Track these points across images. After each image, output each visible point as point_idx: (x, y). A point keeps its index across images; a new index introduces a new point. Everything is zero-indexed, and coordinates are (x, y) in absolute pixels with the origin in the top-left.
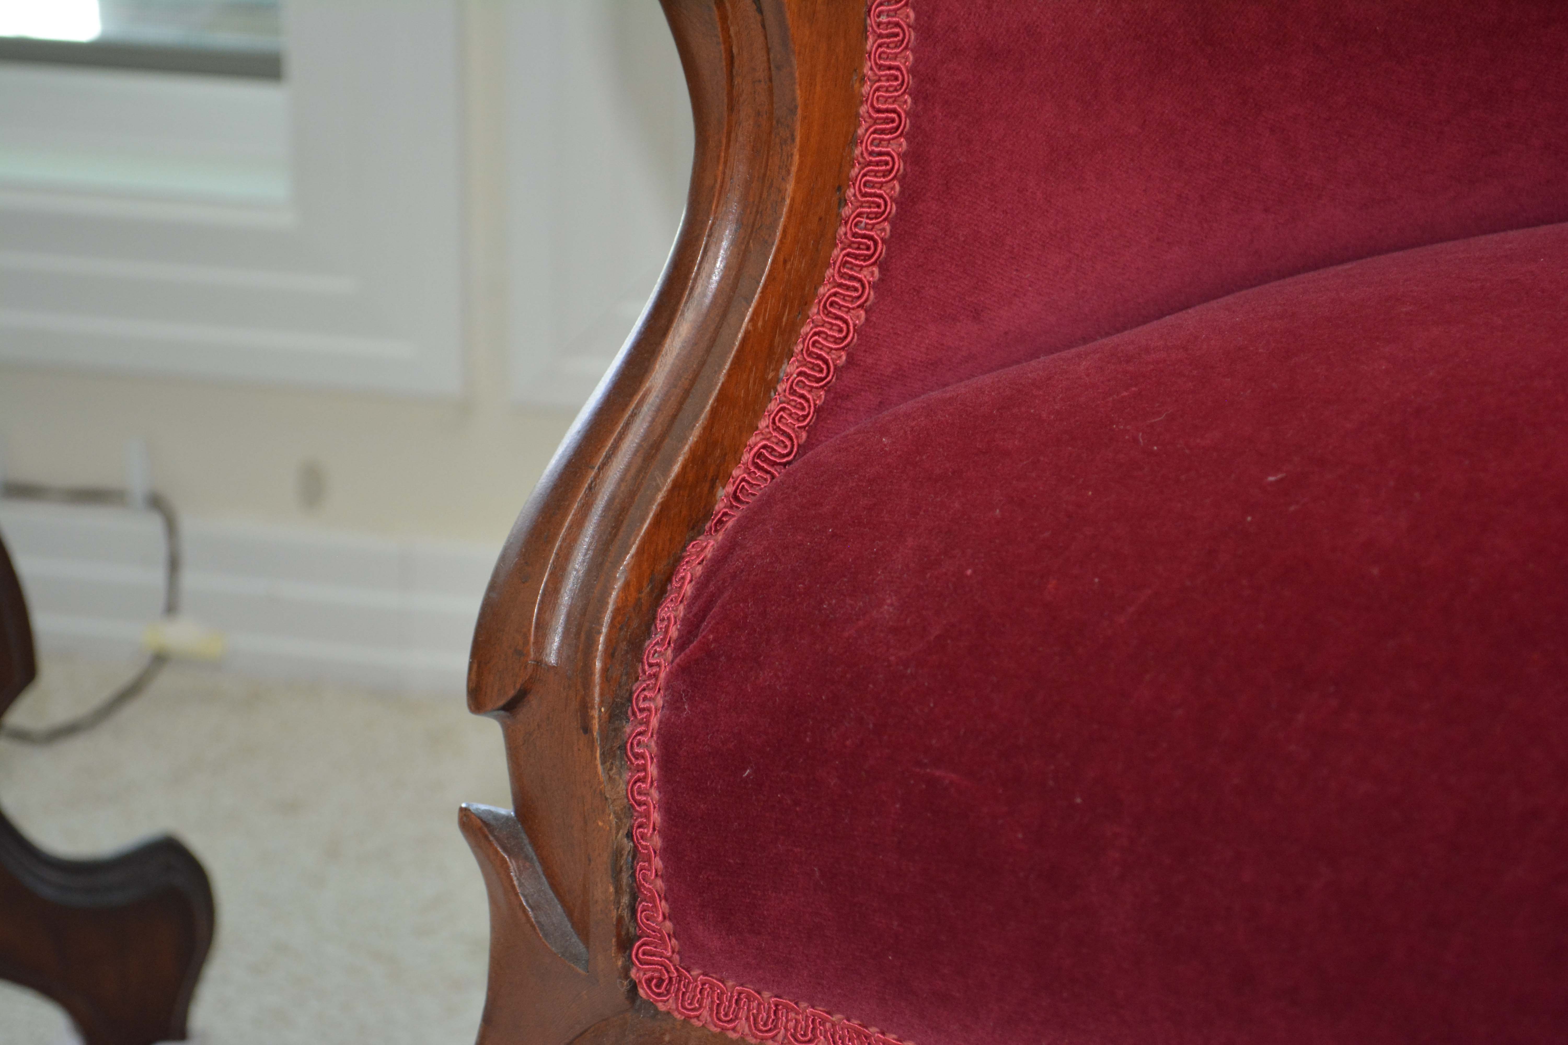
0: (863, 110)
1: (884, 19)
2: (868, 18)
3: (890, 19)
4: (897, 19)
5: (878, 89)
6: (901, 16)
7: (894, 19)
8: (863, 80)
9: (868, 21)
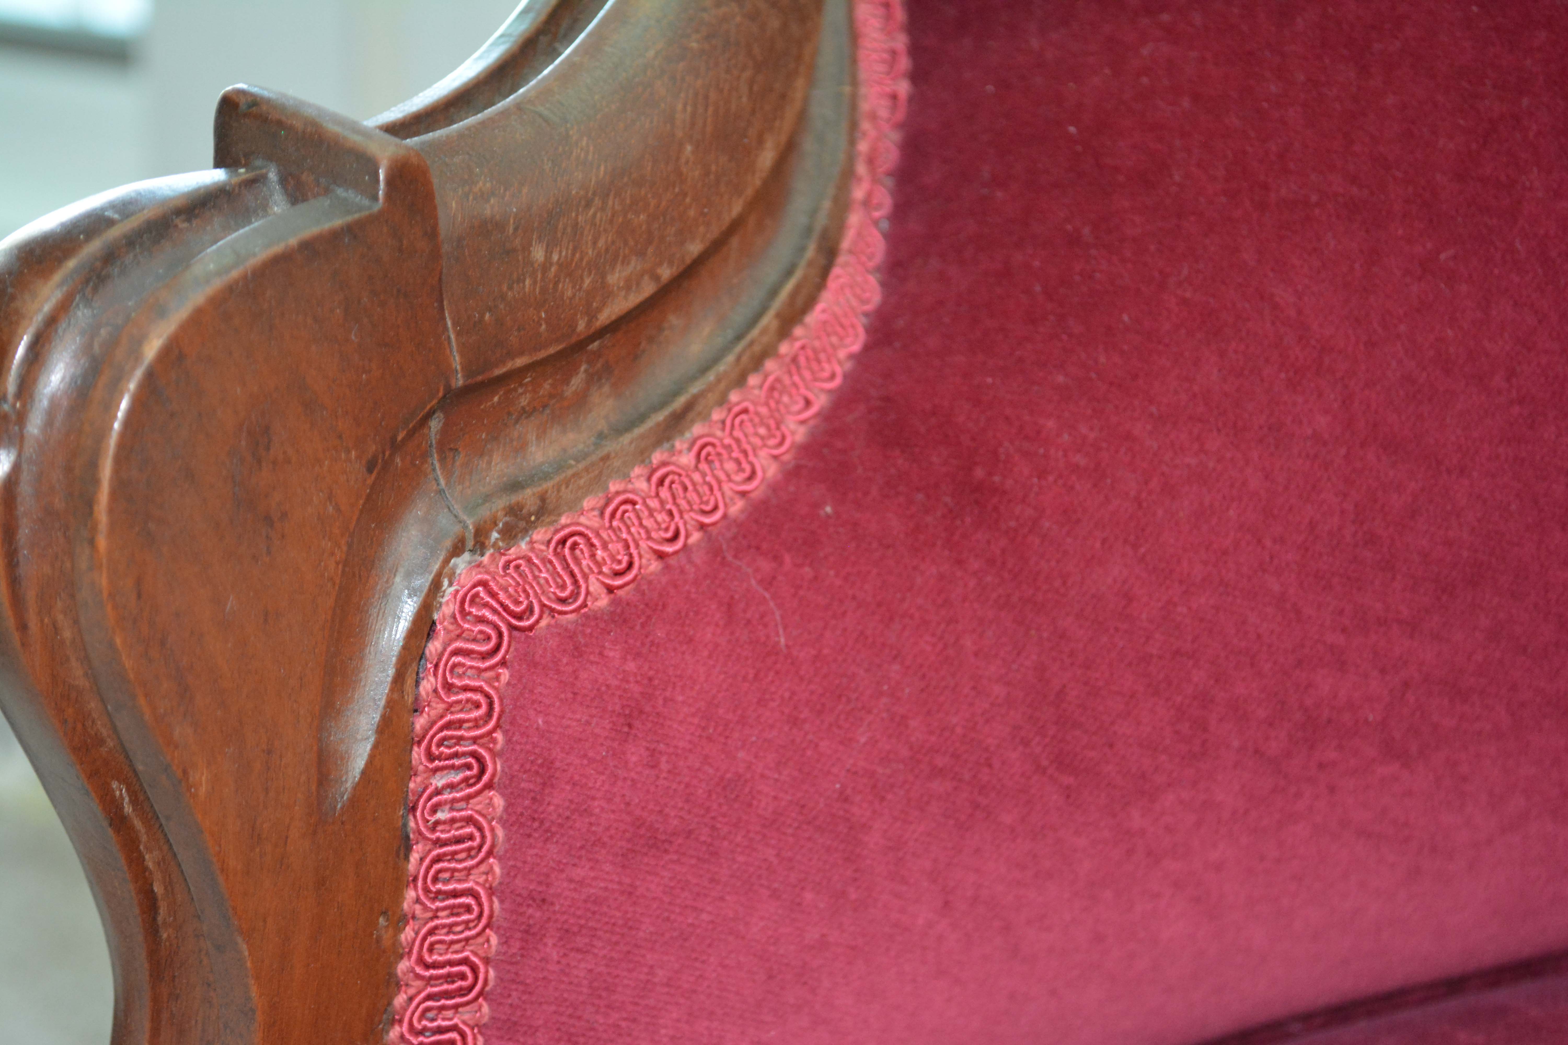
0: (403, 966)
1: (441, 815)
2: (411, 817)
3: (455, 814)
4: (470, 812)
5: (431, 932)
6: (478, 808)
7: (463, 813)
8: (404, 919)
9: (412, 824)
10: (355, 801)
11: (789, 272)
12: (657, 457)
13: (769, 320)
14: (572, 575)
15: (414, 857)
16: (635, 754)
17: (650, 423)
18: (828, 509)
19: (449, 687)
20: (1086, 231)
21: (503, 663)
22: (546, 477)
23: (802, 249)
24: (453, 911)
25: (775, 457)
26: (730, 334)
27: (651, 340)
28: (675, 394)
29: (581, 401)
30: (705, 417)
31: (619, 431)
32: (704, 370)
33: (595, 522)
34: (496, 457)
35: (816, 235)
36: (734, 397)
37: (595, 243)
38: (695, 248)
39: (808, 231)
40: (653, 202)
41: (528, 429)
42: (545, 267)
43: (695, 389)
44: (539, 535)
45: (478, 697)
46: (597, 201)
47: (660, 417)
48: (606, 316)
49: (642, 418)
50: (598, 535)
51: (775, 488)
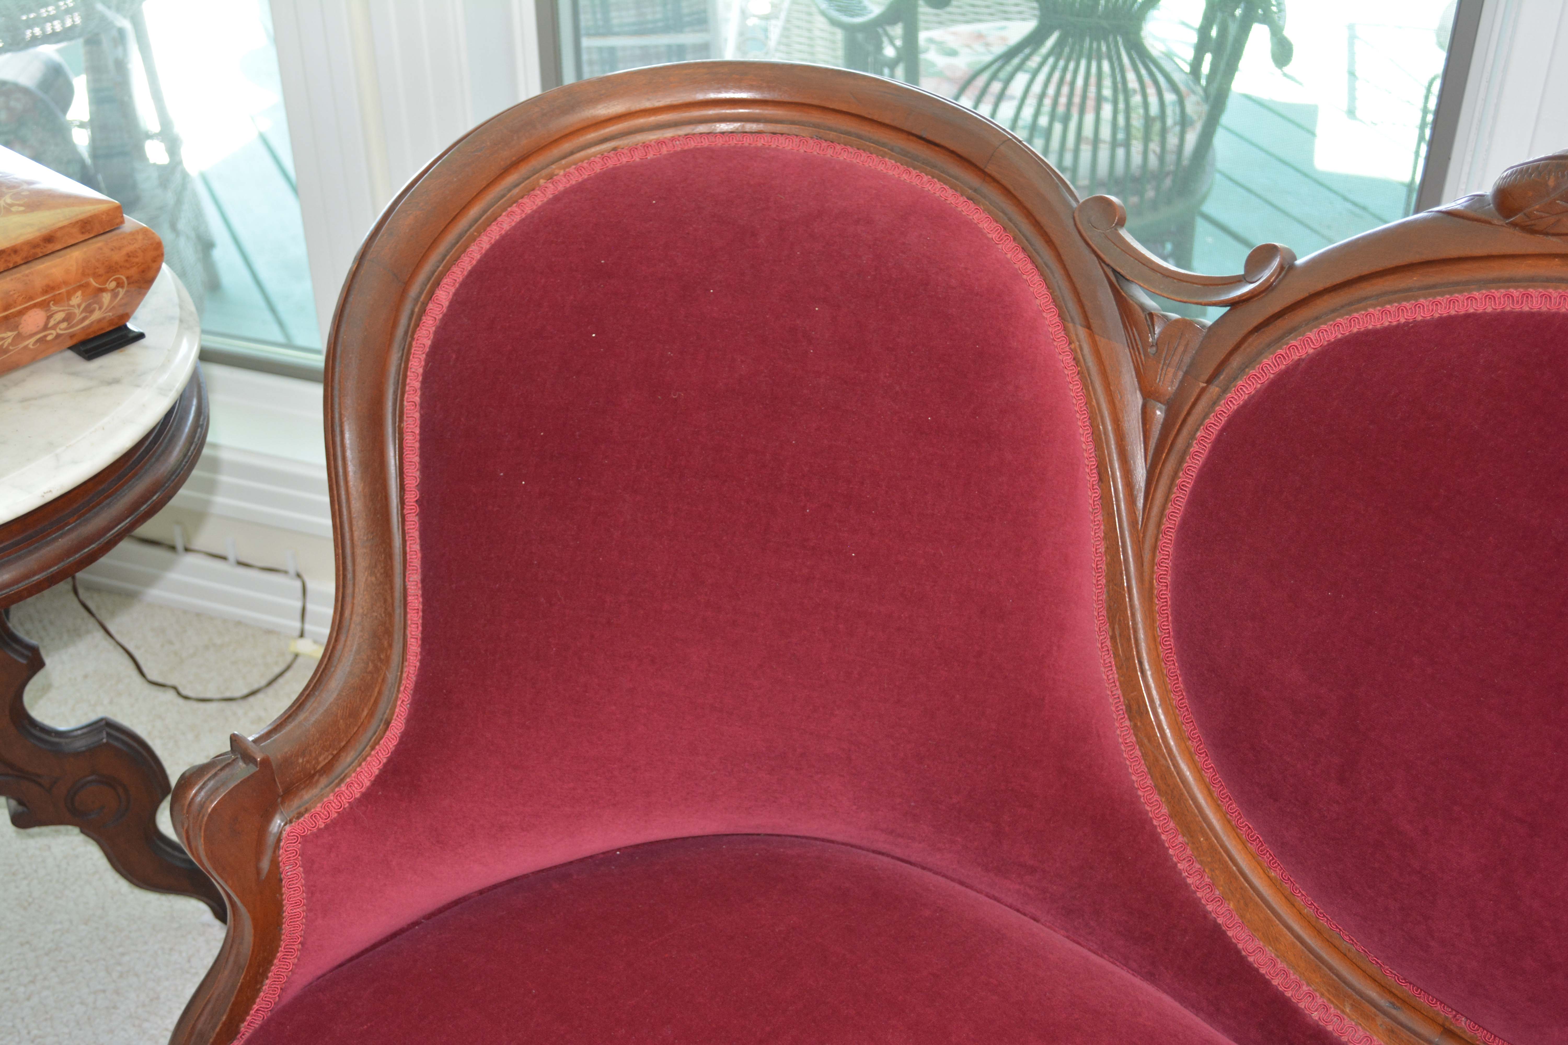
1: (288, 874)
3: (291, 874)
4: (295, 873)
5: (290, 896)
6: (297, 872)
7: (293, 873)
9: (282, 877)
10: (267, 876)
11: (375, 733)
12: (337, 790)
13: (368, 748)
14: (314, 821)
15: (283, 882)
16: (333, 855)
17: (335, 783)
18: (380, 793)
19: (286, 851)
20: (444, 719)
21: (299, 843)
22: (308, 803)
23: (379, 726)
24: (294, 891)
25: (369, 780)
26: (358, 753)
27: (337, 761)
28: (341, 774)
29: (318, 781)
30: (350, 776)
31: (326, 787)
32: (349, 766)
33: (320, 809)
34: (296, 801)
35: (383, 722)
36: (358, 769)
37: (315, 752)
38: (343, 744)
39: (382, 720)
40: (331, 738)
41: (304, 792)
42: (302, 763)
43: (346, 772)
44: (306, 815)
45: (294, 851)
46: (316, 743)
47: (337, 781)
48: (319, 768)
49: (333, 782)
50: (321, 812)
51: (369, 788)
